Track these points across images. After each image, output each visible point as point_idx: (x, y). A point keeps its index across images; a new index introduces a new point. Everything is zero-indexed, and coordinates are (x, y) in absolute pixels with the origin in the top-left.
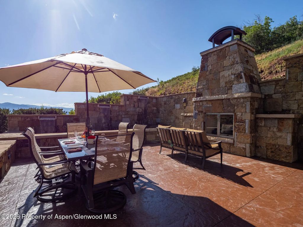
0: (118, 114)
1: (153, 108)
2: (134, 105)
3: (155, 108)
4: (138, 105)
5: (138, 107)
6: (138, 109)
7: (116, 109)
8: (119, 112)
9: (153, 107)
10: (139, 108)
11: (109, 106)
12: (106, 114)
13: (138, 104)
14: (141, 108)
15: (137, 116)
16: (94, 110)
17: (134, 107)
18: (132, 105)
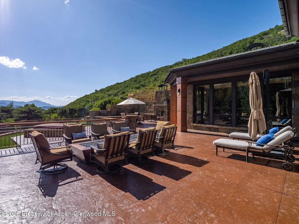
12: (120, 110)
16: (116, 109)
18: (129, 106)
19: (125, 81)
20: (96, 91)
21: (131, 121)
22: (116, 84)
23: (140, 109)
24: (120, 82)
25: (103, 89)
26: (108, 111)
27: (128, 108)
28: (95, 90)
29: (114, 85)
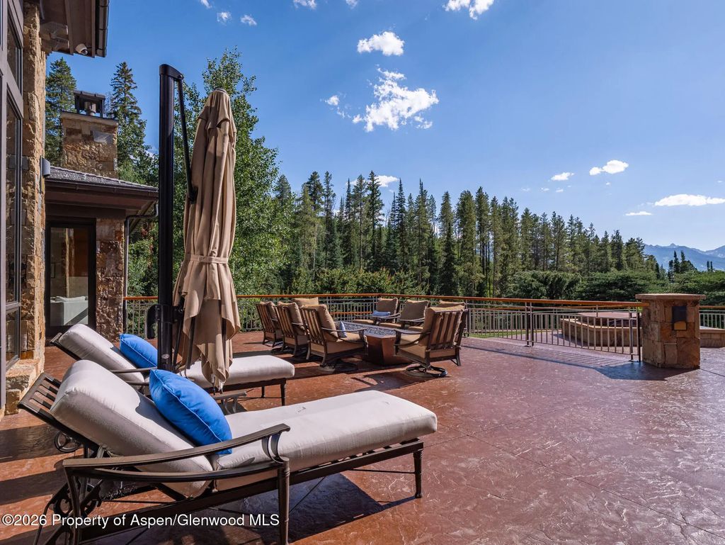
21: (649, 315)
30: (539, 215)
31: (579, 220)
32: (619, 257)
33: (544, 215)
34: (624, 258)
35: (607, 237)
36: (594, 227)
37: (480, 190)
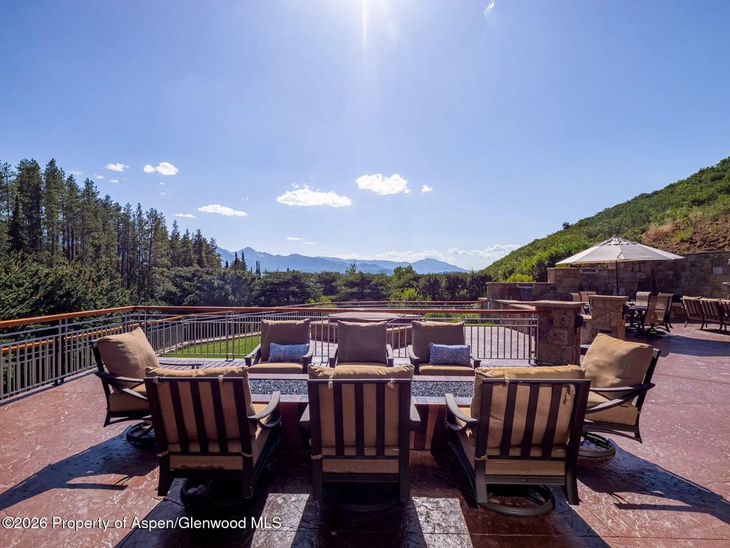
0: (607, 281)
1: (668, 272)
2: (633, 269)
3: (671, 272)
4: (640, 269)
5: (640, 271)
6: (638, 275)
7: (604, 275)
8: (609, 279)
9: (667, 270)
10: (640, 274)
11: (594, 271)
12: (590, 281)
13: (640, 266)
14: (644, 272)
15: (637, 284)
16: (575, 277)
17: (633, 270)
18: (629, 269)
19: (671, 186)
20: (567, 226)
21: (551, 322)
22: (636, 199)
23: (683, 280)
24: (650, 192)
25: (589, 219)
26: (547, 285)
27: (626, 275)
28: (564, 225)
29: (629, 202)
30: (123, 205)
31: (163, 216)
32: (200, 254)
33: (128, 206)
34: (204, 255)
35: (188, 234)
36: (177, 224)
37: (52, 163)
